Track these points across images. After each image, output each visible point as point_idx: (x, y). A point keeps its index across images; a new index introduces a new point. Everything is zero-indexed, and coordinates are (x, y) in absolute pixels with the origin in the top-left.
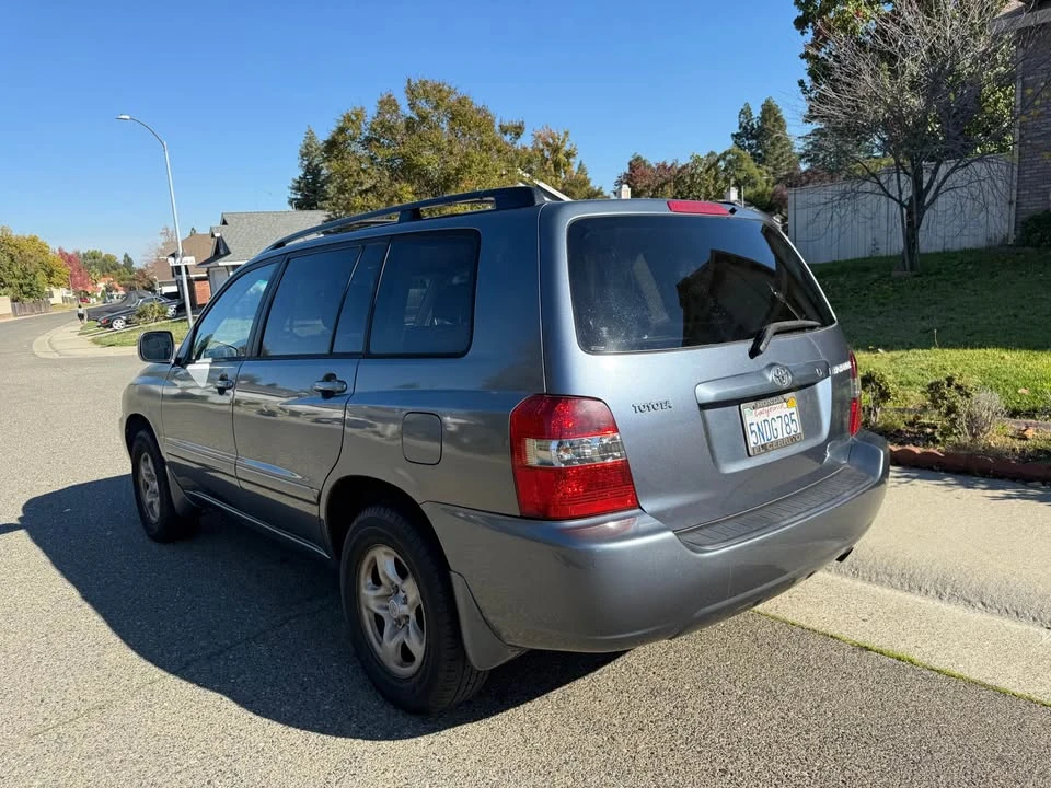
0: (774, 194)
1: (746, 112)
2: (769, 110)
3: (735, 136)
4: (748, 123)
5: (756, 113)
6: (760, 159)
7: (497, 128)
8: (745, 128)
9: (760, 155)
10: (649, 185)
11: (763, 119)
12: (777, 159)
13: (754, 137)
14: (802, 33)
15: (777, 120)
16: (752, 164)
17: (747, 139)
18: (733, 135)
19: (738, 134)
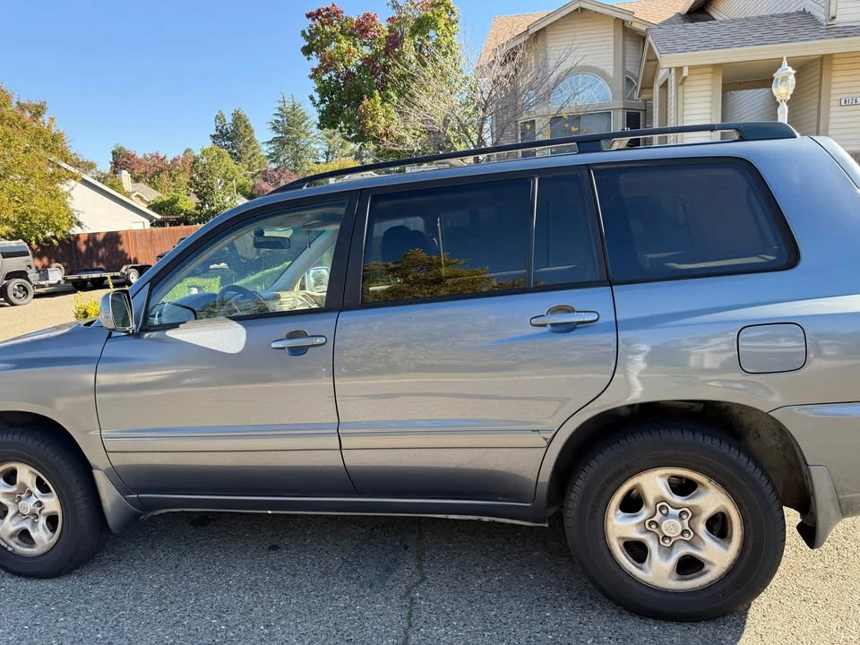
0: (254, 187)
1: (219, 118)
2: (238, 118)
3: (213, 137)
4: (223, 127)
5: (229, 120)
6: (237, 158)
7: (15, 105)
8: (221, 132)
9: (235, 154)
10: (146, 173)
11: (236, 125)
12: (250, 158)
13: (228, 139)
14: (308, 59)
15: (246, 127)
16: (232, 162)
17: (224, 140)
18: (211, 136)
19: (215, 135)
